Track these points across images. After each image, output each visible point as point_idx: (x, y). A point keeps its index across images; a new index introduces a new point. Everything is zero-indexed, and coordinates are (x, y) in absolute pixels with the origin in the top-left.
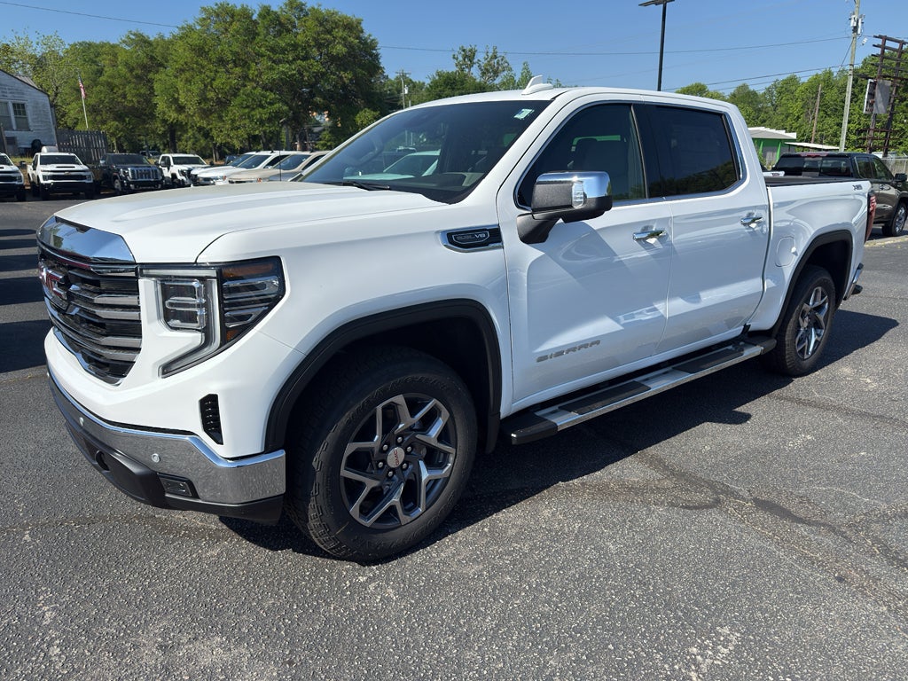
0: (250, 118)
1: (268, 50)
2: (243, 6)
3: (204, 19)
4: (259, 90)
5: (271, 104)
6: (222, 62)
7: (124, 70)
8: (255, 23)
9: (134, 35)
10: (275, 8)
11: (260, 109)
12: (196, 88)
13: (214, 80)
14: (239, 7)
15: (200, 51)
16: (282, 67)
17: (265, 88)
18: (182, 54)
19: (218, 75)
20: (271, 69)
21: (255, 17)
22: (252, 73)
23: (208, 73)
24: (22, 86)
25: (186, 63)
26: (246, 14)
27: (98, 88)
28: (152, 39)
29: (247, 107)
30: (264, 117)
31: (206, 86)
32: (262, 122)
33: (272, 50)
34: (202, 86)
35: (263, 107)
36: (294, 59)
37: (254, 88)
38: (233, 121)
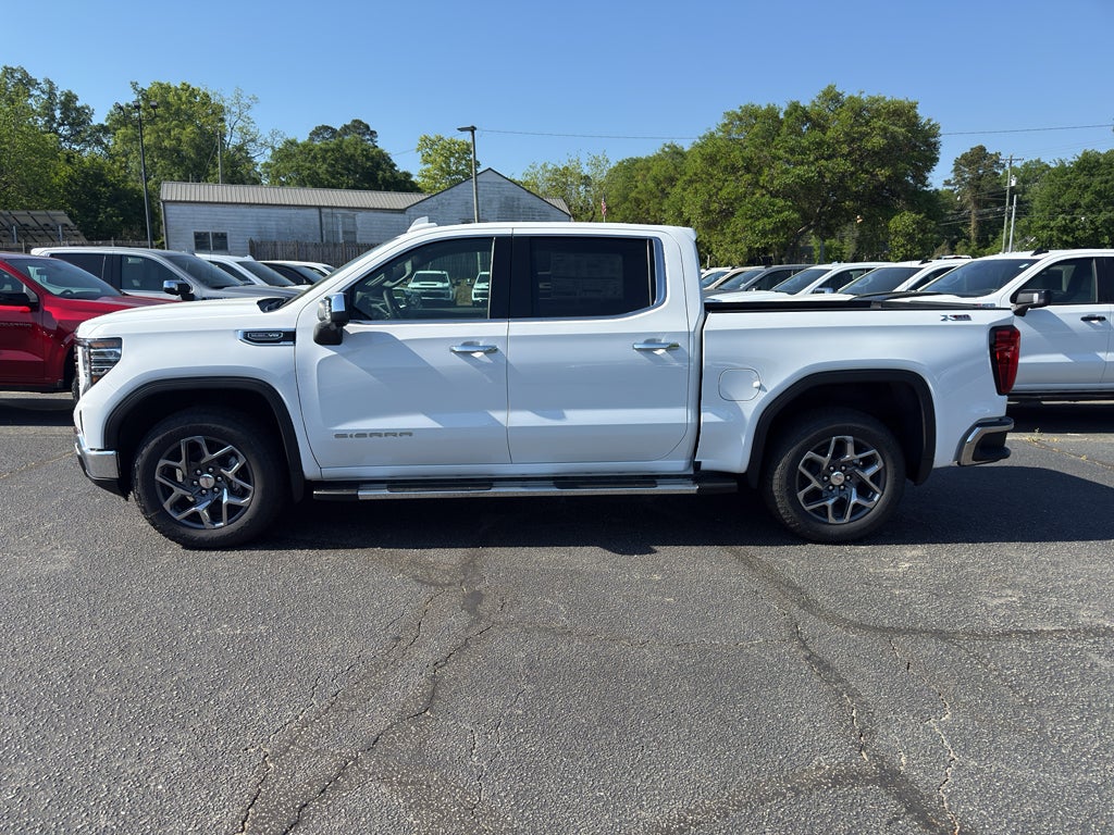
0: (752, 229)
1: (786, 152)
2: (769, 105)
3: (726, 124)
4: (768, 197)
5: (779, 212)
6: (734, 169)
7: (651, 185)
8: (781, 122)
9: (668, 147)
10: (806, 103)
11: (766, 219)
12: (699, 201)
13: (721, 190)
14: (764, 107)
15: (712, 160)
16: (800, 170)
17: (774, 195)
18: (695, 166)
19: (726, 184)
20: (786, 172)
21: (781, 116)
22: (762, 180)
23: (716, 183)
24: (548, 208)
25: (695, 174)
26: (771, 114)
27: (627, 204)
28: (686, 149)
29: (751, 217)
30: (768, 227)
31: (711, 196)
32: (764, 234)
33: (792, 151)
34: (706, 197)
35: (769, 217)
36: (817, 160)
37: (763, 195)
38: (734, 234)
